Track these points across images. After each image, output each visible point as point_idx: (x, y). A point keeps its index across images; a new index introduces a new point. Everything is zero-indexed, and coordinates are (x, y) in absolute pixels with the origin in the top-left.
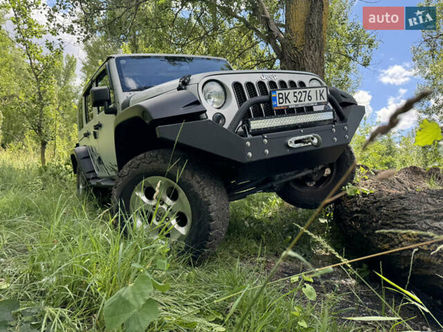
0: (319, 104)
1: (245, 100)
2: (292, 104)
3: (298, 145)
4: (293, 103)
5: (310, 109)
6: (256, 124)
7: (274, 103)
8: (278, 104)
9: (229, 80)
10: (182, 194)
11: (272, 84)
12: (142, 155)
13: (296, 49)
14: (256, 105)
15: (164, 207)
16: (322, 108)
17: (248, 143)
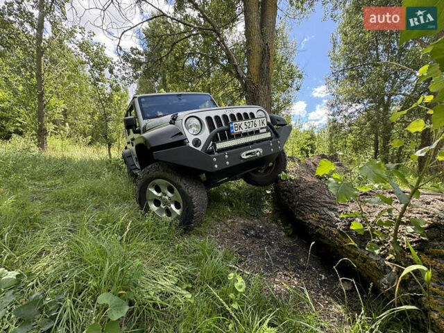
0: (261, 128)
1: (215, 128)
2: (244, 131)
3: (248, 156)
4: (244, 129)
5: (257, 132)
6: (220, 146)
7: (232, 131)
8: (234, 131)
9: (203, 116)
10: (176, 190)
11: (232, 116)
12: (150, 166)
13: (254, 84)
14: (222, 132)
15: (167, 197)
16: (265, 130)
17: (215, 159)
